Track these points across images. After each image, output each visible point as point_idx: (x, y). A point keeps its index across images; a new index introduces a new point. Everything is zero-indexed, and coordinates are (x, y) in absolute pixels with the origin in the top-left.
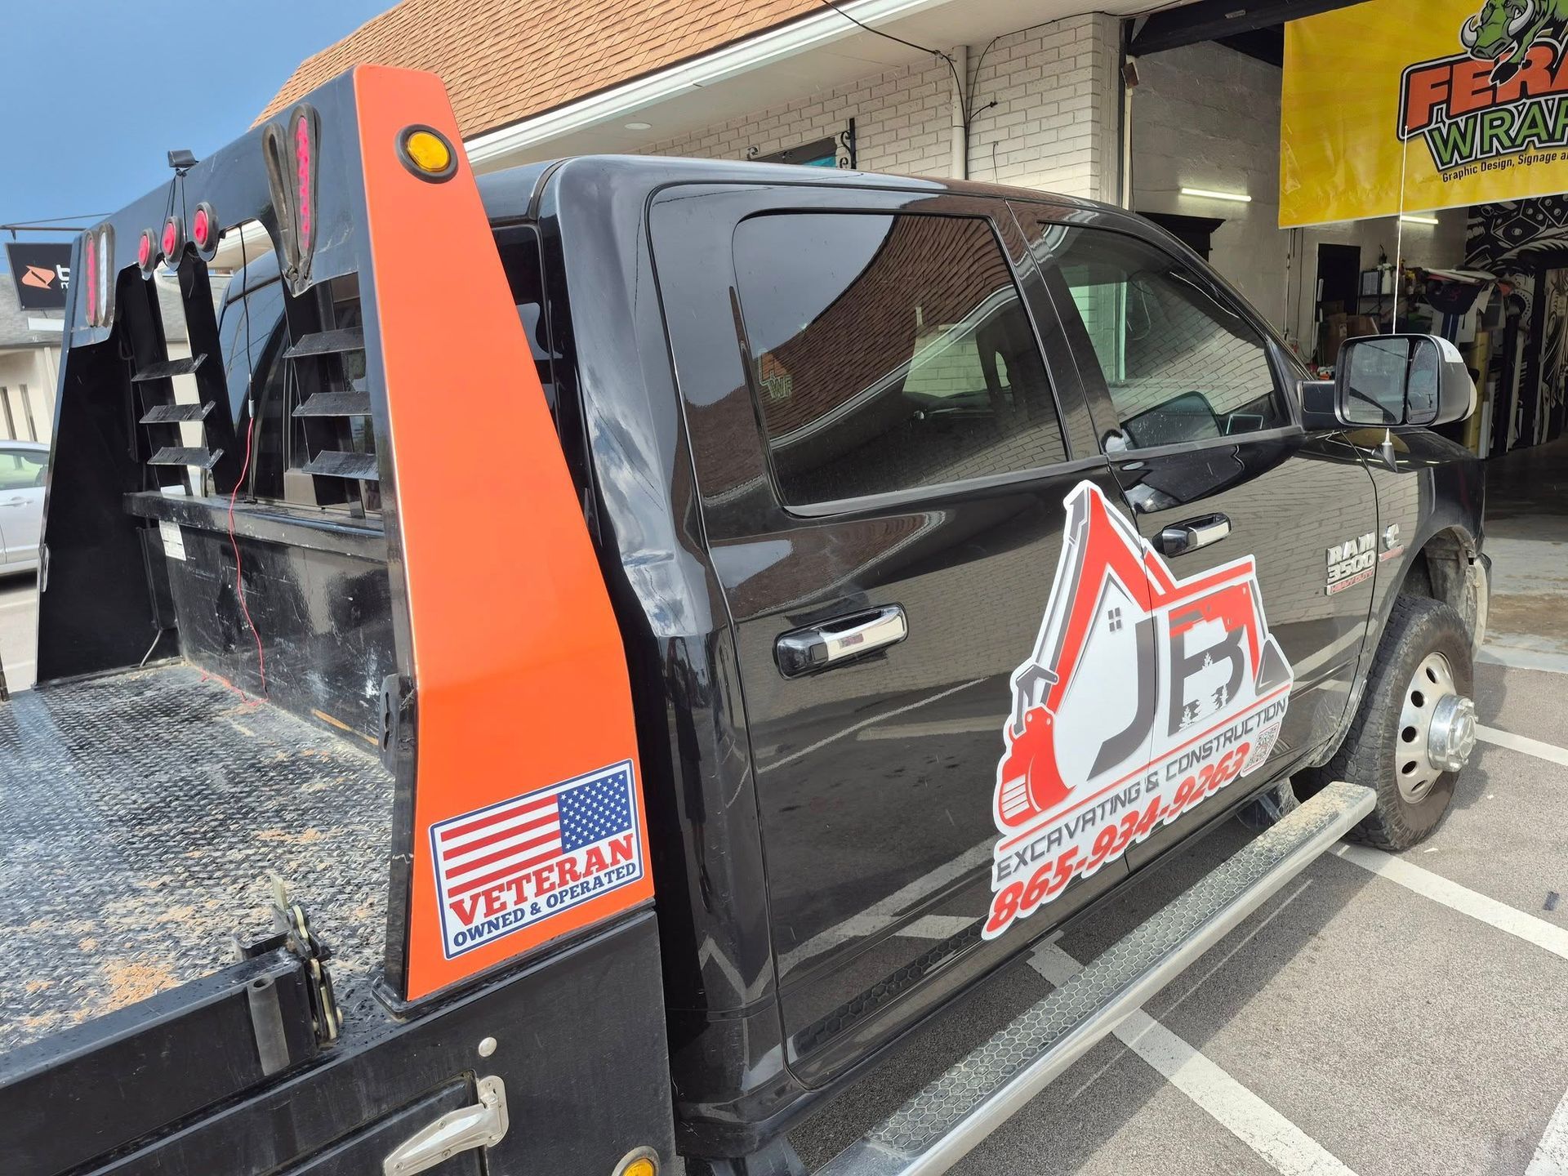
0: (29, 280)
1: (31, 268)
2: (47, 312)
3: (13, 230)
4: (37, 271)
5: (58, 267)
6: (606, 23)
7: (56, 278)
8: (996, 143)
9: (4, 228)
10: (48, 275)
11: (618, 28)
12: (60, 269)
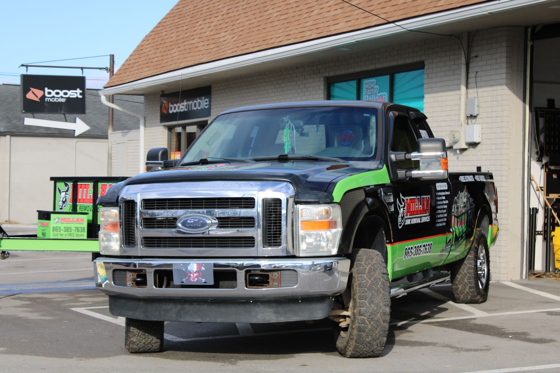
0: (30, 96)
1: (32, 89)
2: (35, 115)
3: (27, 66)
4: (35, 90)
7: (44, 97)
8: (477, 72)
9: (23, 65)
10: (39, 93)
12: (47, 90)
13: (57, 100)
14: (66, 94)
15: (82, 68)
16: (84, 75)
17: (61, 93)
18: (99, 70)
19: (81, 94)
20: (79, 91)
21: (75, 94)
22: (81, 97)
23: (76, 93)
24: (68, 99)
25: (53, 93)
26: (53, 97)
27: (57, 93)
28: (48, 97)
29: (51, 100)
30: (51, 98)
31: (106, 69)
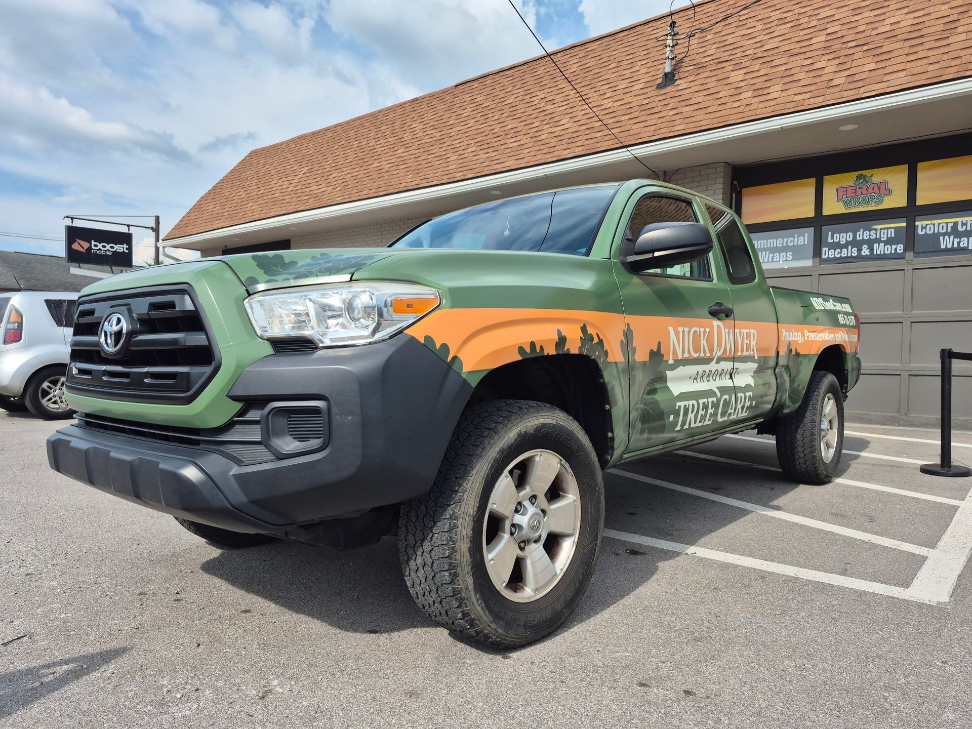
0: (75, 246)
1: (78, 240)
2: (81, 265)
3: (72, 219)
4: (81, 242)
5: (93, 241)
6: (482, 147)
7: (90, 248)
9: (68, 217)
10: (86, 245)
11: (490, 150)
12: (93, 243)
13: (103, 253)
14: (111, 247)
15: (128, 226)
16: (130, 232)
17: (108, 247)
18: (144, 228)
19: (127, 249)
20: (125, 246)
21: (121, 248)
22: (127, 251)
23: (123, 248)
24: (115, 252)
25: (100, 246)
26: (100, 249)
27: (104, 246)
28: (95, 250)
29: (98, 252)
30: (98, 250)
31: (152, 228)
